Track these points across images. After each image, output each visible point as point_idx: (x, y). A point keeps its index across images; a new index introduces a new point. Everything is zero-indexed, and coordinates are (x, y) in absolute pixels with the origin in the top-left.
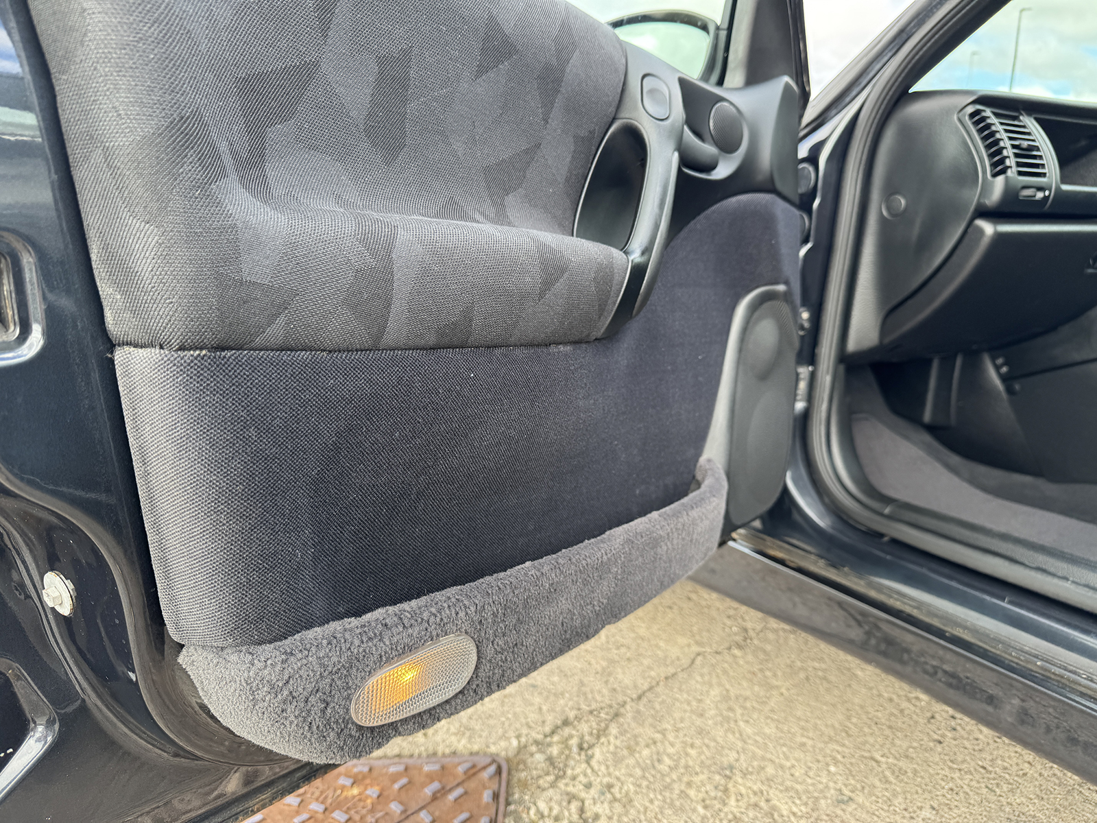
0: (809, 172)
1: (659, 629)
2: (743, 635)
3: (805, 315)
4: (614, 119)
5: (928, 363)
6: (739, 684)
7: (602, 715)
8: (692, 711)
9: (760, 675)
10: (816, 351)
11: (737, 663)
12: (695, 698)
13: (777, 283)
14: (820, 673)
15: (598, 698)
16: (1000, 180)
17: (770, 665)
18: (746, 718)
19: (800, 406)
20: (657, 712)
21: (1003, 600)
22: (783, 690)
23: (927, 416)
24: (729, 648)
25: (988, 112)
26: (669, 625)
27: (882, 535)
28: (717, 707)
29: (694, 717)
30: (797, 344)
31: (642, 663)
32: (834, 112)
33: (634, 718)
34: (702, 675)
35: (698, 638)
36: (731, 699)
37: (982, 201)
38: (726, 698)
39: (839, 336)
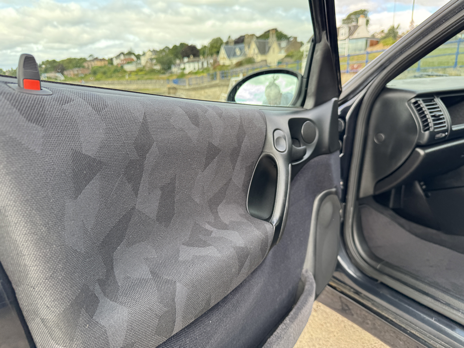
0: (342, 123)
3: (341, 183)
4: (262, 152)
10: (346, 197)
13: (331, 188)
16: (427, 133)
25: (421, 101)
27: (377, 280)
37: (419, 141)
39: (356, 190)
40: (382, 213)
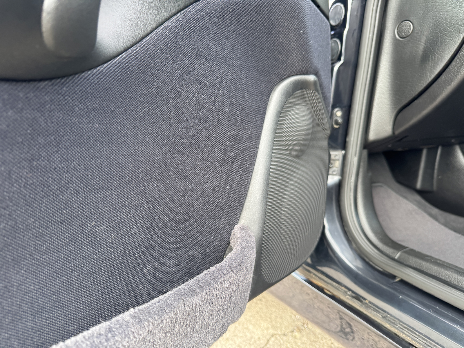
2: (302, 321)
3: (339, 114)
5: (420, 151)
10: (347, 139)
11: (296, 343)
13: (307, 73)
19: (335, 178)
23: (419, 185)
24: (293, 331)
27: (394, 277)
30: (328, 130)
31: (235, 343)
35: (274, 323)
39: (363, 128)
40: (405, 198)
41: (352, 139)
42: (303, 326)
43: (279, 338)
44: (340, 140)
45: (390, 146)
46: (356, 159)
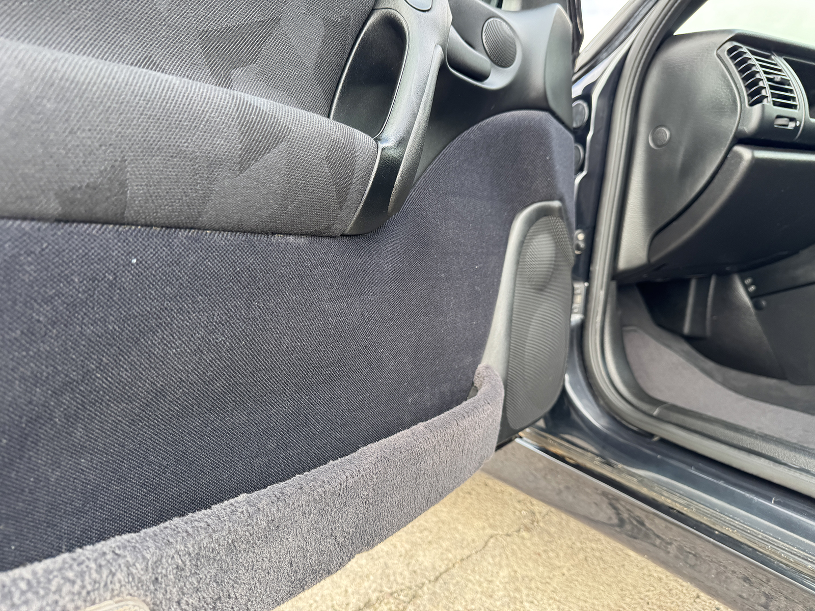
0: (584, 108)
1: (458, 514)
2: (531, 518)
3: (581, 237)
4: (373, 10)
5: (686, 283)
6: (526, 565)
7: (401, 597)
8: (482, 592)
9: (544, 556)
11: (524, 545)
12: (486, 580)
13: (553, 200)
14: (597, 554)
15: (400, 580)
16: (757, 108)
17: (553, 547)
18: (530, 599)
19: (576, 318)
20: (451, 593)
21: (770, 500)
22: (565, 571)
23: (686, 329)
24: (519, 531)
25: (744, 49)
26: (467, 509)
27: (652, 435)
28: (505, 588)
29: (484, 599)
30: (572, 260)
31: (441, 546)
32: (605, 55)
33: (430, 600)
34: (493, 557)
35: (491, 521)
36: (518, 580)
37: (740, 128)
38: (513, 578)
39: (611, 255)
40: (669, 347)
41: (597, 268)
42: (532, 524)
43: (500, 539)
44: (582, 269)
45: (645, 276)
46: (602, 294)
